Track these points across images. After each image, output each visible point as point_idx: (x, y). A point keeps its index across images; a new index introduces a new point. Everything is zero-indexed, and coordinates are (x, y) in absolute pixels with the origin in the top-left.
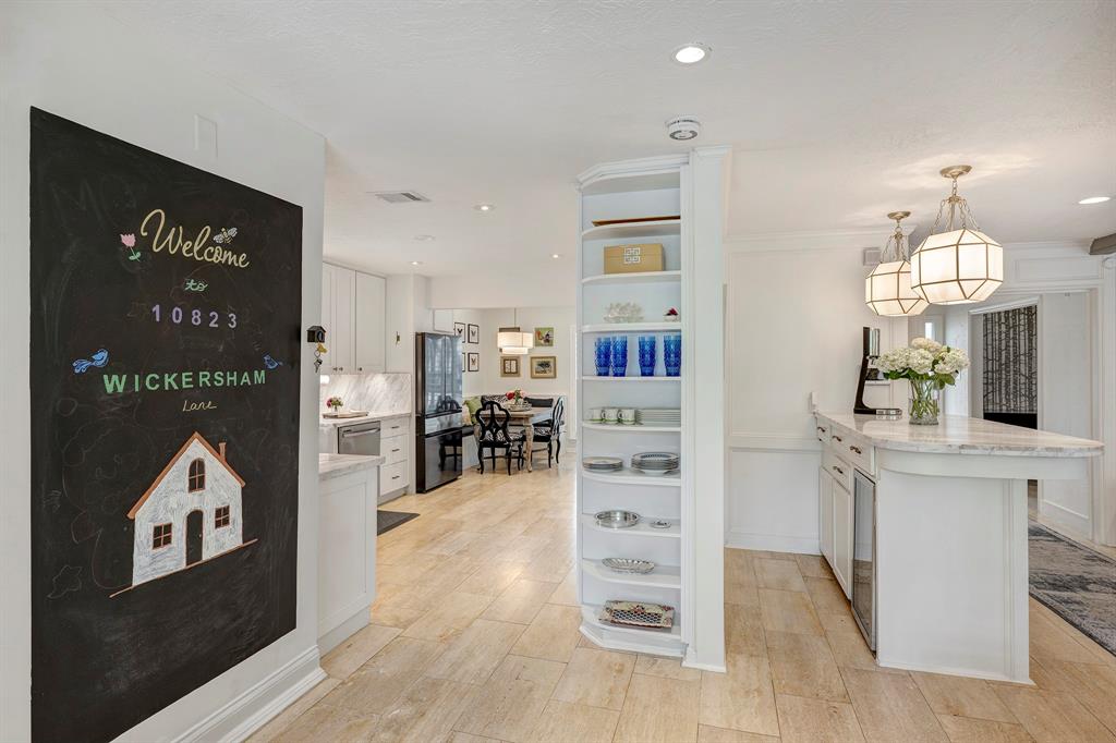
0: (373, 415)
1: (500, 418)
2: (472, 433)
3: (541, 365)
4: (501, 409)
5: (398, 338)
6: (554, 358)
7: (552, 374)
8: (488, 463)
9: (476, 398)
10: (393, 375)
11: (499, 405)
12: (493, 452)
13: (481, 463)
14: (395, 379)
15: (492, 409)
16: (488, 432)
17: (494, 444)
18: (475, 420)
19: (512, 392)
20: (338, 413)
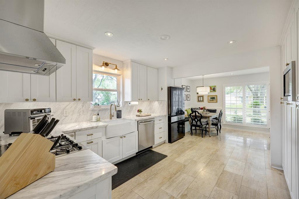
0: (153, 115)
1: (198, 117)
2: (188, 120)
3: (212, 98)
4: (199, 114)
5: (162, 89)
6: (217, 96)
7: (216, 101)
8: (194, 131)
9: (189, 109)
10: (160, 102)
11: (198, 112)
12: (196, 128)
13: (192, 131)
14: (161, 103)
15: (196, 114)
16: (194, 121)
17: (196, 126)
18: (189, 116)
19: (202, 107)
20: (140, 115)
